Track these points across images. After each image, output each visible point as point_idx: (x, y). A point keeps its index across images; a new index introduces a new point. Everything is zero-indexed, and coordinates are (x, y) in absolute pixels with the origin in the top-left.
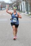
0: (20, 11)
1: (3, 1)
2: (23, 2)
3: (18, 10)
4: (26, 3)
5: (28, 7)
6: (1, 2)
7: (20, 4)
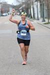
0: (31, 17)
1: (5, 2)
2: (36, 3)
3: (29, 17)
4: (41, 5)
5: (45, 10)
6: (1, 3)
7: (32, 6)
